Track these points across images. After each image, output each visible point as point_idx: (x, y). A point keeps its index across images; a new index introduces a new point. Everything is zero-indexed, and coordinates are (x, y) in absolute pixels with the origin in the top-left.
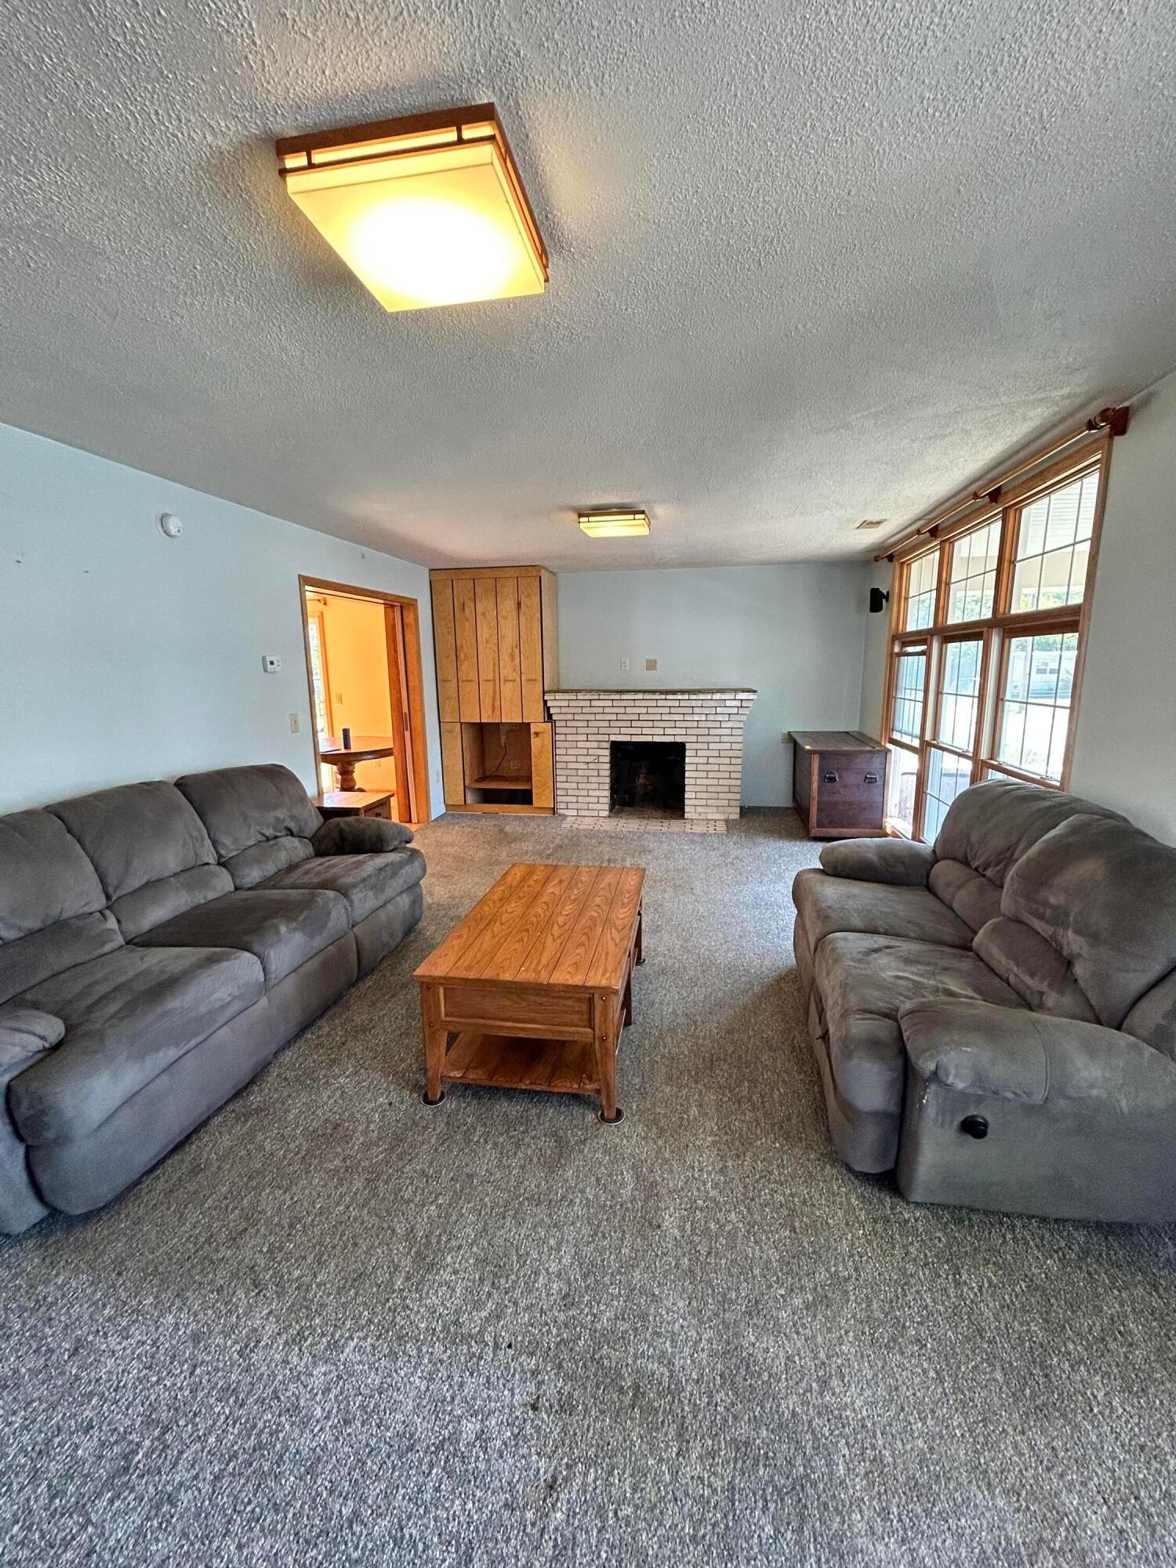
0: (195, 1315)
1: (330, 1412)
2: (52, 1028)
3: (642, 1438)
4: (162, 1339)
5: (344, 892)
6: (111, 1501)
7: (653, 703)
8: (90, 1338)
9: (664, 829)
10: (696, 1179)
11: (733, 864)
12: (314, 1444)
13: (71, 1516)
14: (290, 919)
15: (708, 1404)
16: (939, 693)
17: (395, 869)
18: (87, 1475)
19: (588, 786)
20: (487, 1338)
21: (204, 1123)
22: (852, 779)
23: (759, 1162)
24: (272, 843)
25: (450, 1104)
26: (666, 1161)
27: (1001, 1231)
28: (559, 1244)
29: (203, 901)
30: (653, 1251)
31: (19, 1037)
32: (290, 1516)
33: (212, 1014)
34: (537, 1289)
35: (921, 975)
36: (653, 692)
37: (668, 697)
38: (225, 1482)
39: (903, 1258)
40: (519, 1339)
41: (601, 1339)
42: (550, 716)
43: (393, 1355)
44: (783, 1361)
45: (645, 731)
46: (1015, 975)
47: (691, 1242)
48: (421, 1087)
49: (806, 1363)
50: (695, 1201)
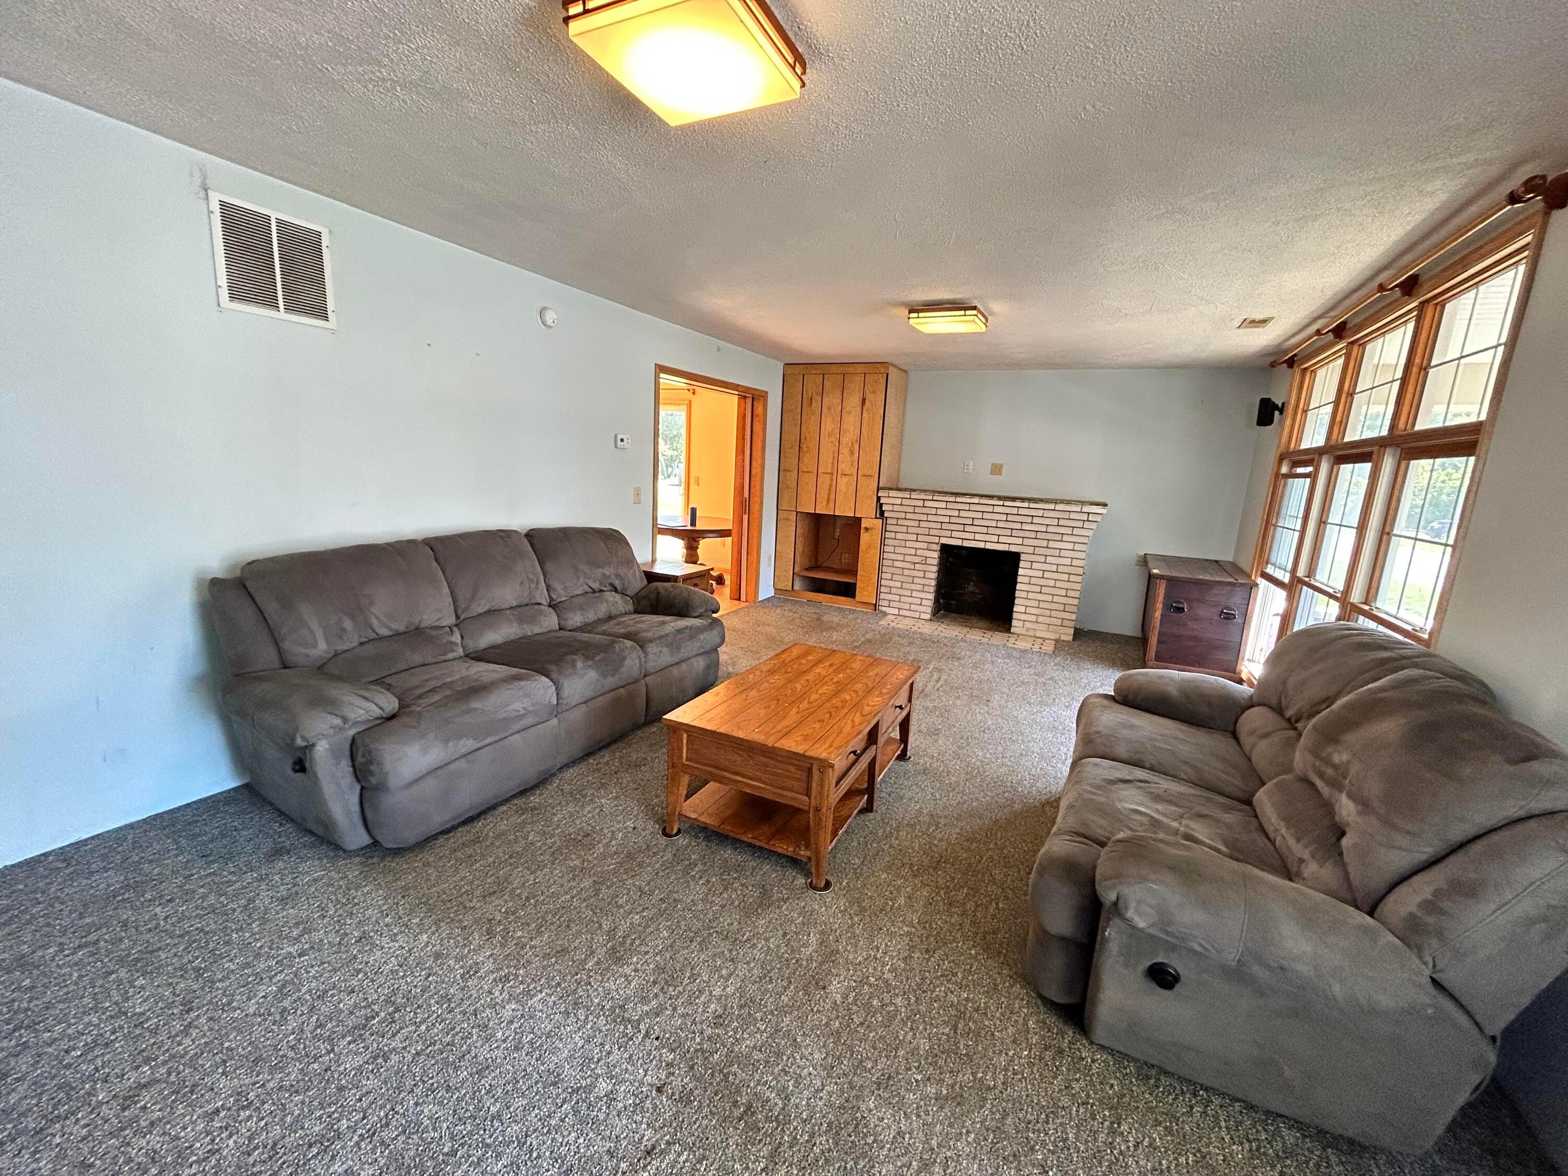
0: (442, 940)
1: (508, 1037)
2: (390, 703)
3: (737, 1145)
4: (415, 950)
5: (642, 644)
6: (349, 1043)
7: (990, 509)
8: (372, 934)
9: (985, 640)
10: (877, 959)
11: (1044, 684)
12: (489, 1056)
13: (323, 1043)
14: (587, 658)
15: (807, 1141)
16: (1322, 522)
17: (693, 633)
18: (341, 1021)
19: (913, 587)
20: (642, 1027)
21: (493, 807)
22: (1203, 611)
23: (946, 962)
24: (596, 595)
25: (682, 841)
26: (854, 936)
27: (1190, 1101)
28: (730, 975)
29: (530, 634)
30: (810, 1005)
31: (366, 704)
32: (455, 1097)
33: (507, 721)
34: (697, 1004)
35: (1165, 815)
36: (991, 497)
37: (1006, 503)
38: (423, 1058)
39: (1061, 1090)
40: (667, 1036)
41: (732, 1058)
42: (882, 513)
43: (567, 1013)
44: (893, 1134)
45: (978, 537)
46: (1283, 837)
47: (848, 1010)
48: (664, 821)
49: (915, 1143)
50: (868, 977)
